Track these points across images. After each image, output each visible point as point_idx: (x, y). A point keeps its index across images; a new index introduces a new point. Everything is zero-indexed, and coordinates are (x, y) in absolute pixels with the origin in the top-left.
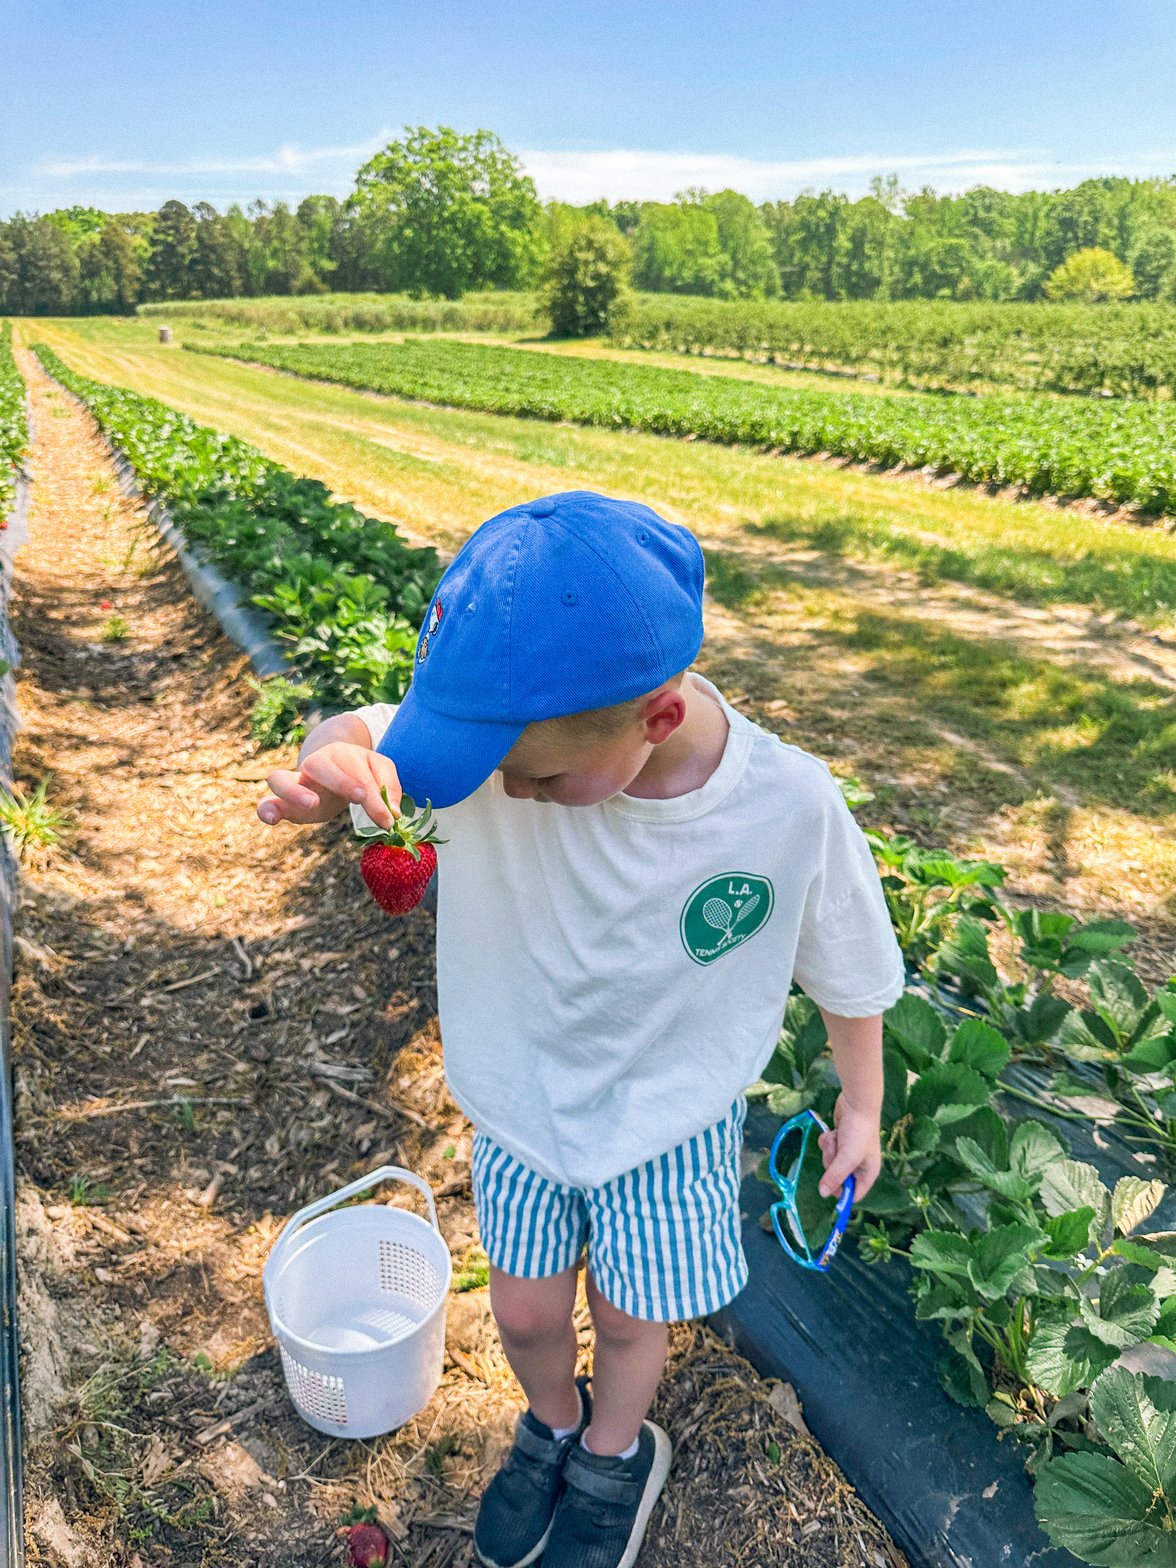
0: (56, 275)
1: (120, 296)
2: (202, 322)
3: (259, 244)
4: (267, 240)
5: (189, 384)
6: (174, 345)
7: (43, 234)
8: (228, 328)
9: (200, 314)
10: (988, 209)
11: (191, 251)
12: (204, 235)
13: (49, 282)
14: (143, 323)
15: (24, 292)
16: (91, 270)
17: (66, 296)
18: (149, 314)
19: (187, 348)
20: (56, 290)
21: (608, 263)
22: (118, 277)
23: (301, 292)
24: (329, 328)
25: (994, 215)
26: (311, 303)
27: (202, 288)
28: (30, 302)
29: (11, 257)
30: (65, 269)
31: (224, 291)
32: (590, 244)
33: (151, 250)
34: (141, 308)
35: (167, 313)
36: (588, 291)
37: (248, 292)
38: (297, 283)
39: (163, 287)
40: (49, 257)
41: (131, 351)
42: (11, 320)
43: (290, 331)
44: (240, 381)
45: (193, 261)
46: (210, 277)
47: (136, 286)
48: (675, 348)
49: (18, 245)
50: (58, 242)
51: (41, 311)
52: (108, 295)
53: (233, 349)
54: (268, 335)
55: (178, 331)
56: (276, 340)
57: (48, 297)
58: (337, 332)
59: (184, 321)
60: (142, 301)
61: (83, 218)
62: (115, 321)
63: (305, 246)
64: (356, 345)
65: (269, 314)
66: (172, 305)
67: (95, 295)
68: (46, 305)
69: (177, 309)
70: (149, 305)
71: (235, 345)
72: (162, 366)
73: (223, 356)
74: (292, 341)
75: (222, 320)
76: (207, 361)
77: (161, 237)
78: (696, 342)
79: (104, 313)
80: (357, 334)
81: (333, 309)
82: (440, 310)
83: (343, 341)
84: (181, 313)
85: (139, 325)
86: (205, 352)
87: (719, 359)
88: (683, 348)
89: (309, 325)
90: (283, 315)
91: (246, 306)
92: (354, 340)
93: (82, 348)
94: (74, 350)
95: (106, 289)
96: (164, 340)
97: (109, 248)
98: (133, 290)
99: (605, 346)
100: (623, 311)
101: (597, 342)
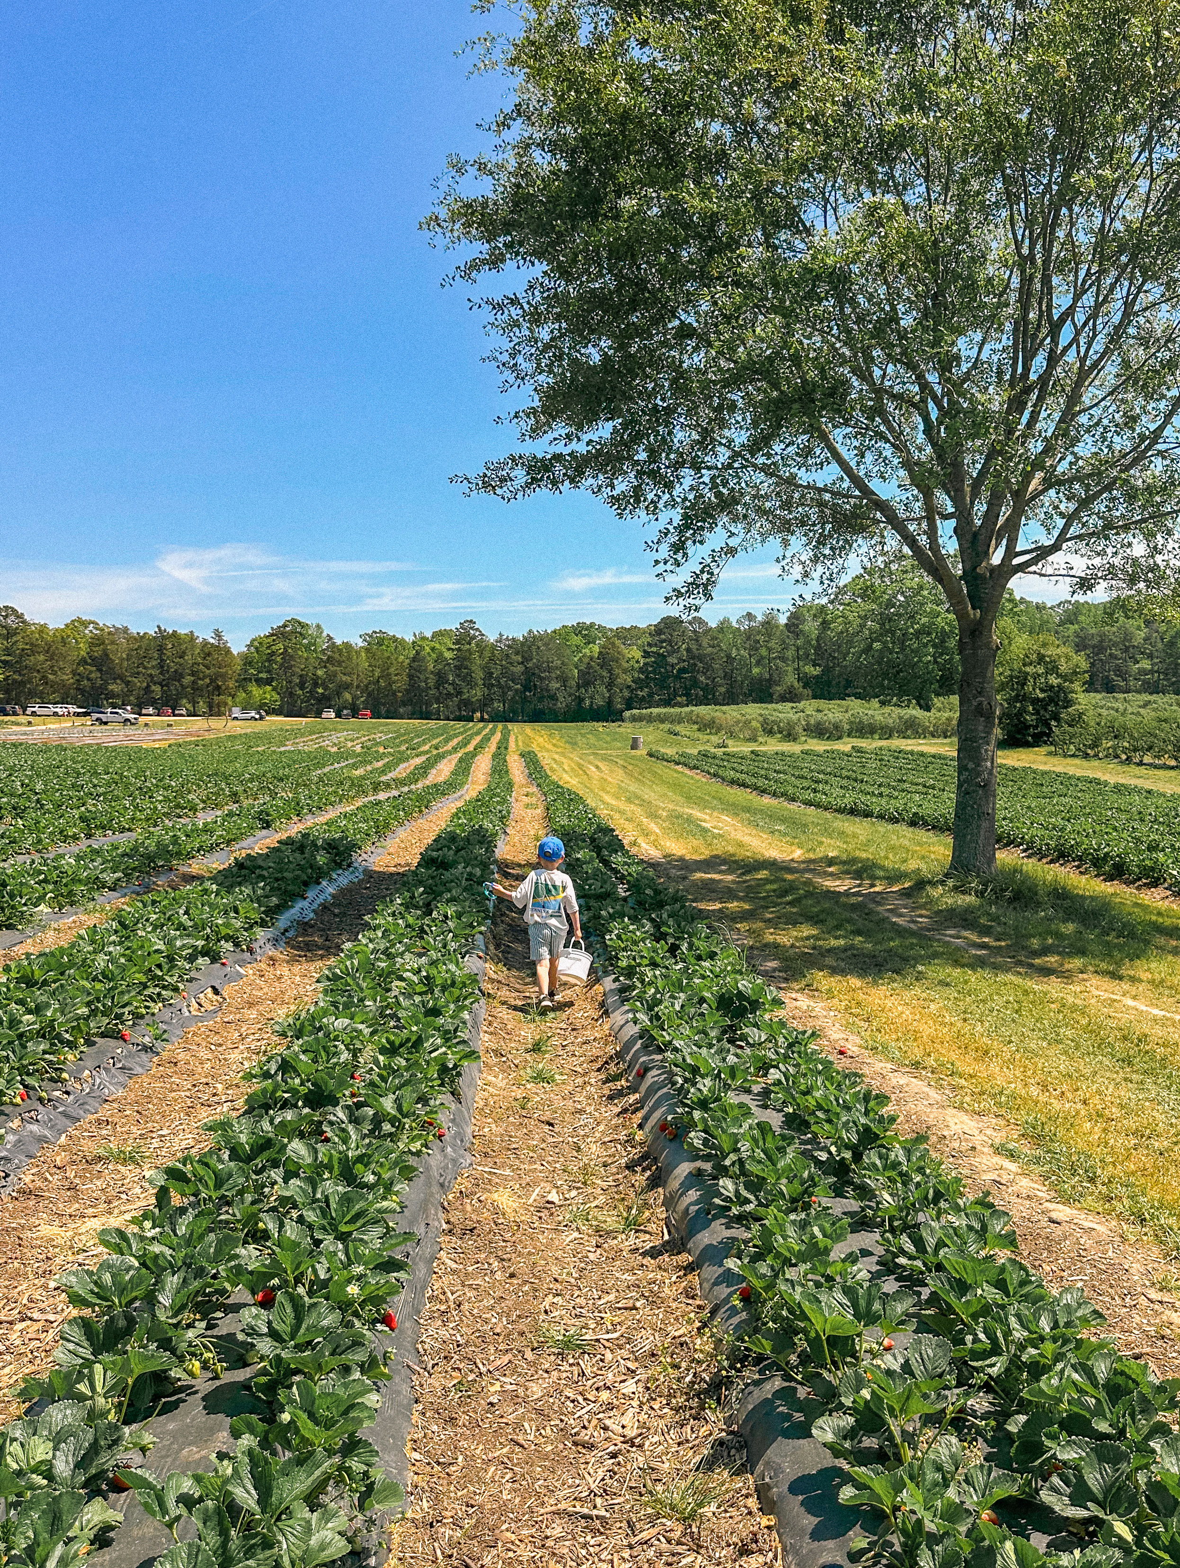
0: (555, 685)
1: (610, 703)
2: (677, 728)
3: (745, 654)
4: (754, 648)
5: (633, 787)
6: (642, 752)
7: (550, 649)
8: (698, 735)
9: (680, 720)
11: (681, 660)
12: (694, 647)
13: (548, 690)
14: (626, 729)
15: (525, 700)
16: (587, 680)
17: (562, 702)
18: (634, 719)
19: (651, 755)
20: (553, 698)
21: (1059, 676)
22: (610, 685)
23: (783, 699)
24: (790, 736)
26: (783, 712)
27: (687, 695)
28: (530, 708)
29: (520, 669)
30: (564, 679)
31: (708, 698)
32: (1041, 658)
33: (644, 661)
34: (627, 714)
35: (650, 719)
36: (1036, 701)
37: (731, 699)
38: (778, 690)
39: (651, 695)
40: (549, 670)
41: (604, 758)
42: (510, 726)
43: (753, 739)
44: (676, 786)
45: (683, 670)
46: (695, 683)
47: (626, 694)
48: (1117, 756)
49: (526, 659)
50: (560, 656)
51: (537, 717)
52: (599, 702)
53: (689, 756)
54: (730, 742)
55: (651, 738)
56: (734, 747)
57: (546, 704)
58: (795, 740)
59: (662, 726)
60: (629, 708)
61: (585, 632)
62: (599, 726)
63: (790, 653)
64: (805, 752)
65: (738, 722)
66: (655, 711)
67: (588, 702)
68: (542, 712)
69: (659, 715)
70: (635, 711)
71: (695, 752)
72: (621, 771)
73: (678, 764)
74: (746, 749)
75: (696, 727)
76: (660, 767)
77: (654, 649)
78: (1135, 750)
79: (593, 719)
80: (815, 741)
81: (795, 717)
82: (900, 718)
83: (795, 748)
84: (662, 719)
85: (622, 730)
86: (663, 759)
87: (1156, 767)
88: (1124, 757)
89: (770, 732)
90: (747, 723)
91: (718, 714)
92: (806, 747)
93: (563, 754)
94: (556, 757)
95: (598, 696)
96: (634, 746)
97: (606, 659)
98: (623, 697)
99: (1050, 754)
100: (1077, 720)
101: (1044, 750)
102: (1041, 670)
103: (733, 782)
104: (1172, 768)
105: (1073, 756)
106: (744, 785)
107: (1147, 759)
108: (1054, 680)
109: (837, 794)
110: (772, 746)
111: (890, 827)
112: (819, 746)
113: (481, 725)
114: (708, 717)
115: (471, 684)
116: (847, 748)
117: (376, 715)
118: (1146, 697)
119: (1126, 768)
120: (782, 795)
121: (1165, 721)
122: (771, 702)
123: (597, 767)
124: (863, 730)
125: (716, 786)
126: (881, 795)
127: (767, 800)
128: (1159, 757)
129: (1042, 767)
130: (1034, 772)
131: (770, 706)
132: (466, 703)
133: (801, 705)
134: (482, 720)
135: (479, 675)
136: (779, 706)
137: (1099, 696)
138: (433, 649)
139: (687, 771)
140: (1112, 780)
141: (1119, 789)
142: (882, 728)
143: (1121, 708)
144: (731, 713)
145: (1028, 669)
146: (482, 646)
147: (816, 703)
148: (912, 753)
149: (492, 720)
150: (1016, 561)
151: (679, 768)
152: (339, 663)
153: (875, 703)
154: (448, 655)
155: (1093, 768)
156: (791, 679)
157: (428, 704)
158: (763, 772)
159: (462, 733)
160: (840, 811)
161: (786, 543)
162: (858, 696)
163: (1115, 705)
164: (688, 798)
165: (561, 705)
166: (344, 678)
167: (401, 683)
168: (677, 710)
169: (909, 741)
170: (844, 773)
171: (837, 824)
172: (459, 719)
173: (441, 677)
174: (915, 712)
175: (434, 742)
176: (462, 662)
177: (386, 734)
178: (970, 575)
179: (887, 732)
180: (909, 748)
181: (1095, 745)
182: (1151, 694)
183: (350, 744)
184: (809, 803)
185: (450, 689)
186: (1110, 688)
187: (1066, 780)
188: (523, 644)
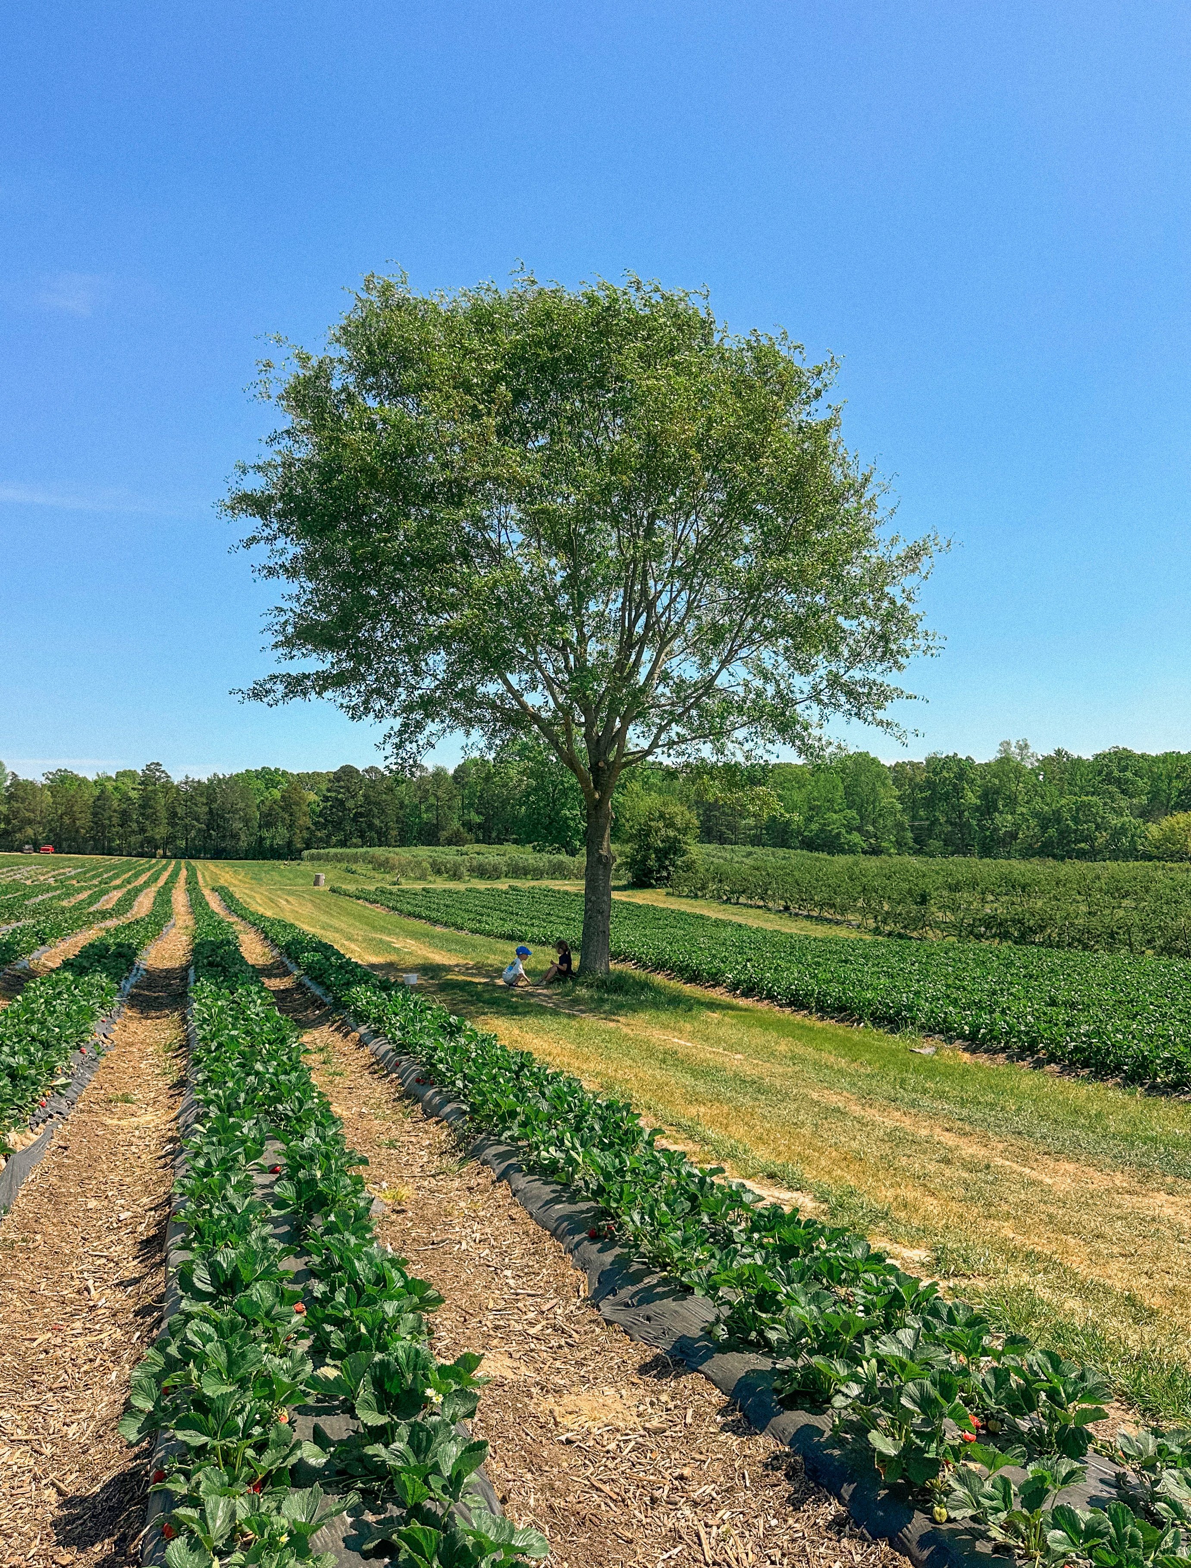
0: (238, 825)
1: (290, 843)
2: (354, 867)
3: (416, 801)
4: (425, 797)
5: (324, 918)
6: (324, 887)
7: (234, 792)
8: (373, 873)
9: (355, 859)
10: (1124, 769)
11: (358, 805)
12: (370, 794)
13: (231, 831)
14: (306, 866)
15: (208, 839)
16: (268, 820)
17: (243, 843)
18: (312, 858)
19: (333, 890)
20: (236, 837)
21: (676, 829)
22: (290, 827)
23: (449, 842)
24: (455, 876)
25: (1129, 774)
26: (447, 854)
27: (362, 837)
28: (211, 847)
29: (206, 809)
30: (246, 821)
31: (382, 840)
33: (322, 805)
34: (306, 853)
35: (328, 859)
36: (658, 850)
37: (403, 841)
38: (444, 835)
39: (329, 836)
40: (235, 811)
41: (291, 893)
42: (194, 862)
43: (422, 877)
44: (360, 917)
45: (359, 814)
46: (371, 827)
47: (306, 835)
48: (719, 897)
49: (211, 800)
50: (244, 798)
51: (219, 854)
52: (278, 841)
53: (369, 892)
54: (403, 881)
55: (330, 876)
56: (406, 885)
57: (228, 844)
58: (460, 878)
59: (339, 866)
60: (308, 848)
61: (269, 777)
62: (281, 864)
63: (458, 802)
64: (470, 890)
65: (411, 862)
66: (333, 851)
67: (268, 842)
68: (224, 850)
69: (336, 855)
70: (313, 851)
71: (373, 888)
72: (310, 905)
73: (358, 898)
74: (418, 886)
75: (370, 866)
76: (344, 901)
77: (333, 794)
78: (732, 892)
79: (273, 857)
80: (477, 880)
81: (459, 859)
82: (550, 862)
83: (461, 887)
84: (339, 859)
85: (302, 868)
86: (345, 895)
87: (751, 906)
88: (725, 898)
89: (439, 872)
90: (419, 864)
91: (392, 855)
92: (470, 886)
93: (252, 889)
94: (247, 891)
95: (278, 836)
96: (316, 883)
97: (288, 803)
98: (303, 838)
99: (668, 894)
100: (689, 867)
101: (663, 891)
102: (661, 824)
103: (410, 915)
104: (759, 907)
105: (687, 896)
106: (419, 917)
107: (742, 900)
108: (672, 833)
109: (495, 923)
110: (440, 884)
111: (539, 948)
112: (482, 885)
113: (164, 861)
114: (383, 858)
115: (155, 822)
116: (505, 887)
117: (58, 850)
118: (749, 848)
119: (724, 906)
120: (453, 925)
121: (757, 869)
122: (437, 844)
123: (287, 901)
124: (518, 871)
125: (394, 916)
126: (532, 925)
127: (439, 929)
128: (751, 898)
129: (662, 905)
130: (655, 908)
131: (437, 848)
132: (150, 841)
133: (464, 849)
134: (164, 856)
135: (163, 814)
136: (446, 849)
137: (712, 846)
138: (116, 788)
139: (367, 904)
140: (714, 915)
141: (717, 923)
142: (534, 870)
143: (729, 857)
144: (403, 854)
145: (652, 824)
146: (168, 787)
147: (477, 847)
148: (559, 892)
149: (175, 857)
150: (624, 760)
151: (360, 902)
152: (23, 800)
153: (529, 847)
154: (134, 794)
155: (701, 907)
156: (456, 824)
157: (111, 840)
158: (435, 906)
159: (149, 869)
160: (502, 936)
161: (468, 734)
162: (516, 842)
163: (724, 854)
164: (373, 927)
165: (243, 844)
166: (27, 814)
167: (84, 821)
168: (354, 850)
169: (557, 882)
170: (503, 908)
171: (498, 945)
172: (141, 855)
173: (125, 816)
174: (563, 857)
175: (126, 876)
176: (146, 803)
177: (75, 868)
178: (595, 769)
179: (538, 873)
180: (557, 888)
181: (703, 888)
182: (753, 846)
183: (42, 878)
184: (474, 931)
185: (134, 826)
186: (722, 840)
187: (681, 916)
188: (208, 787)
